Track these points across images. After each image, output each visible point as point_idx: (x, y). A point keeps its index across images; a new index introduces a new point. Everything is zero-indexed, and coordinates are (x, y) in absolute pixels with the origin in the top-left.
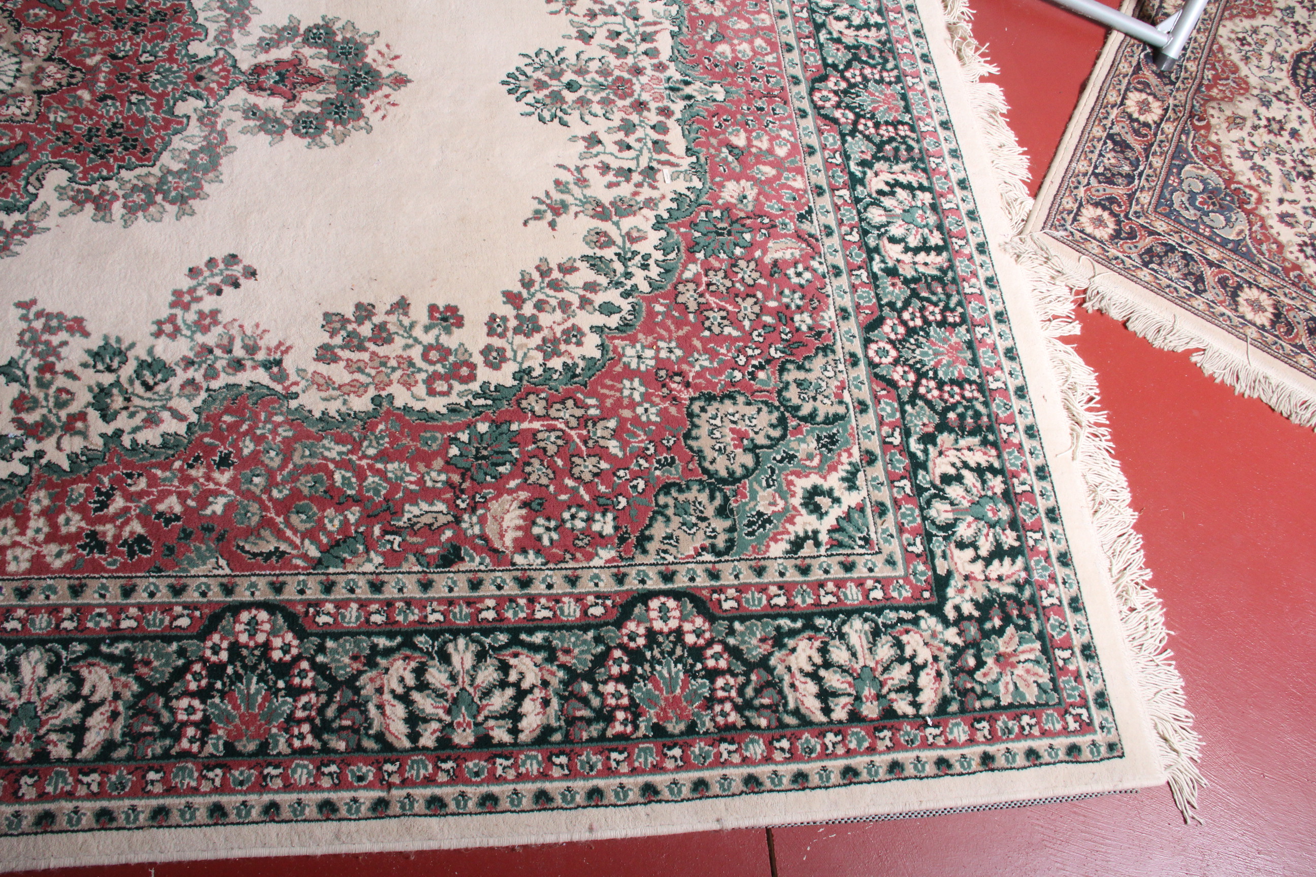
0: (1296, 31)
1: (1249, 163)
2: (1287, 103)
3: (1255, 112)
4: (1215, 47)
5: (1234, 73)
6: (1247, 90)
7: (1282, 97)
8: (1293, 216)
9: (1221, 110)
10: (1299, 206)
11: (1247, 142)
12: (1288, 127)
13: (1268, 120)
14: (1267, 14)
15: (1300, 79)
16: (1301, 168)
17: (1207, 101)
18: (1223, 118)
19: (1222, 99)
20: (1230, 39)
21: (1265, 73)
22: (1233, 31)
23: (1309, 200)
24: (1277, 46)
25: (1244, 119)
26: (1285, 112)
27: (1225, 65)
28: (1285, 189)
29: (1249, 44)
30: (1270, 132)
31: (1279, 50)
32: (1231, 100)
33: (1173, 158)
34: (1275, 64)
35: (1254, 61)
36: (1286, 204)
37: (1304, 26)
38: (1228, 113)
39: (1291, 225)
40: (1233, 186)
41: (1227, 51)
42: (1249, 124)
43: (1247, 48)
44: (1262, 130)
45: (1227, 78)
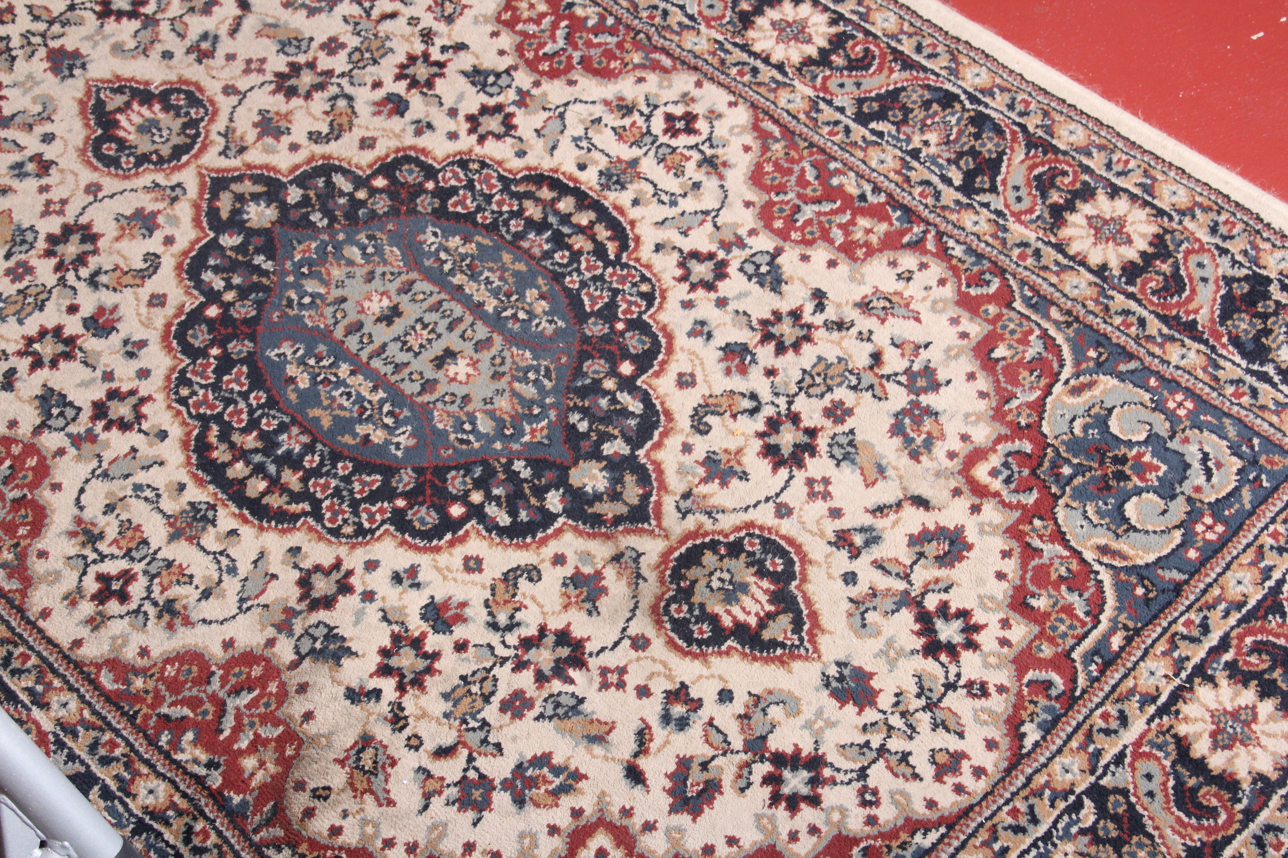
0: (124, 426)
1: (502, 799)
2: (345, 588)
3: (354, 695)
4: (106, 680)
5: (206, 677)
6: (272, 671)
7: (322, 586)
8: (684, 764)
9: (322, 794)
10: (659, 733)
11: (439, 768)
12: (416, 625)
13: (384, 671)
14: (42, 471)
15: (275, 501)
16: (544, 657)
17: (278, 816)
18: (347, 801)
19: (286, 763)
20: (96, 623)
21: (232, 585)
22: (72, 599)
23: (643, 692)
24: (154, 502)
25: (366, 741)
26: (372, 611)
27: (174, 686)
28: (598, 739)
29: (127, 577)
30: (418, 682)
31: (169, 505)
32: (290, 736)
34: (210, 540)
35: (186, 594)
36: (643, 763)
37: (113, 394)
38: (338, 778)
39: (711, 789)
41: (130, 654)
42: (383, 732)
43: (137, 589)
44: (410, 703)
45: (221, 708)
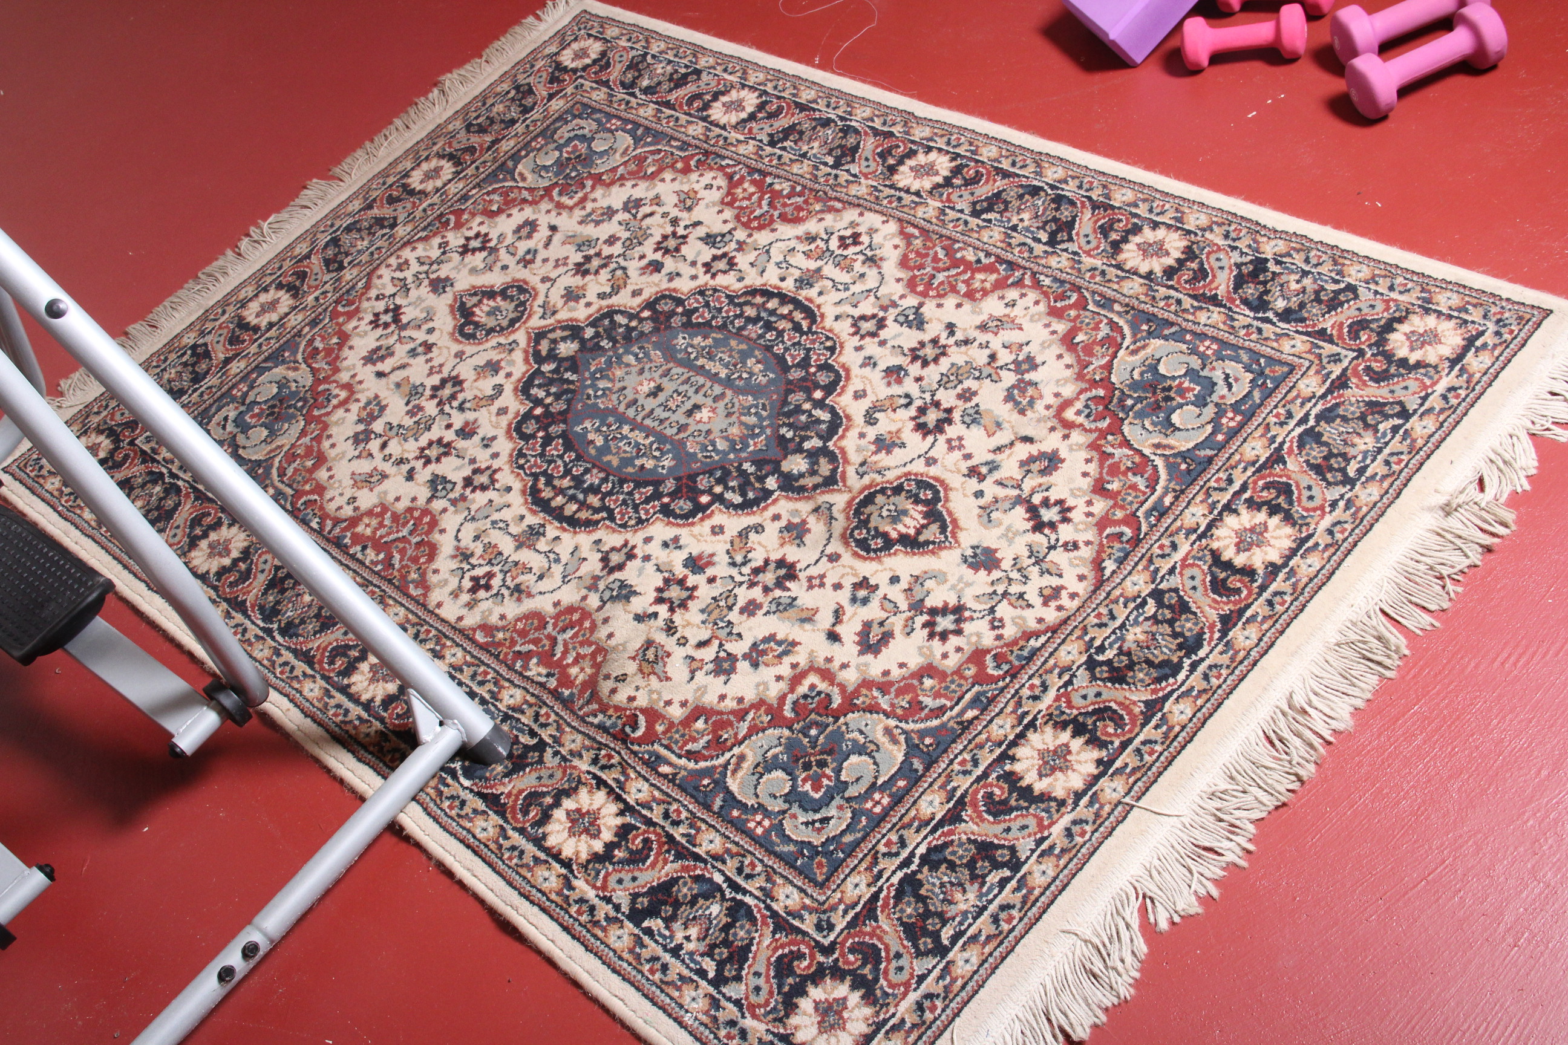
0: (483, 488)
1: (743, 666)
2: (631, 556)
3: (639, 618)
4: (480, 637)
5: (543, 625)
6: (586, 614)
7: (615, 558)
8: (867, 626)
9: (622, 678)
10: (849, 609)
11: (699, 654)
12: (680, 571)
13: (659, 600)
14: (434, 523)
15: (583, 515)
16: (769, 578)
17: (595, 696)
18: (639, 681)
19: (597, 666)
20: (470, 606)
21: (557, 570)
22: (455, 594)
23: (838, 586)
24: (505, 528)
25: (649, 644)
26: (650, 567)
27: (523, 633)
28: (809, 620)
29: (490, 575)
30: (683, 605)
31: (514, 530)
32: (600, 650)
33: (708, 807)
34: (542, 545)
35: (528, 579)
36: (838, 629)
37: (476, 471)
38: (631, 667)
39: (887, 637)
40: (788, 713)
41: (494, 619)
42: (660, 638)
43: (496, 582)
44: (678, 618)
45: (554, 641)
